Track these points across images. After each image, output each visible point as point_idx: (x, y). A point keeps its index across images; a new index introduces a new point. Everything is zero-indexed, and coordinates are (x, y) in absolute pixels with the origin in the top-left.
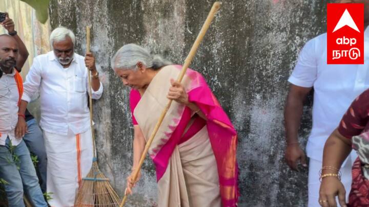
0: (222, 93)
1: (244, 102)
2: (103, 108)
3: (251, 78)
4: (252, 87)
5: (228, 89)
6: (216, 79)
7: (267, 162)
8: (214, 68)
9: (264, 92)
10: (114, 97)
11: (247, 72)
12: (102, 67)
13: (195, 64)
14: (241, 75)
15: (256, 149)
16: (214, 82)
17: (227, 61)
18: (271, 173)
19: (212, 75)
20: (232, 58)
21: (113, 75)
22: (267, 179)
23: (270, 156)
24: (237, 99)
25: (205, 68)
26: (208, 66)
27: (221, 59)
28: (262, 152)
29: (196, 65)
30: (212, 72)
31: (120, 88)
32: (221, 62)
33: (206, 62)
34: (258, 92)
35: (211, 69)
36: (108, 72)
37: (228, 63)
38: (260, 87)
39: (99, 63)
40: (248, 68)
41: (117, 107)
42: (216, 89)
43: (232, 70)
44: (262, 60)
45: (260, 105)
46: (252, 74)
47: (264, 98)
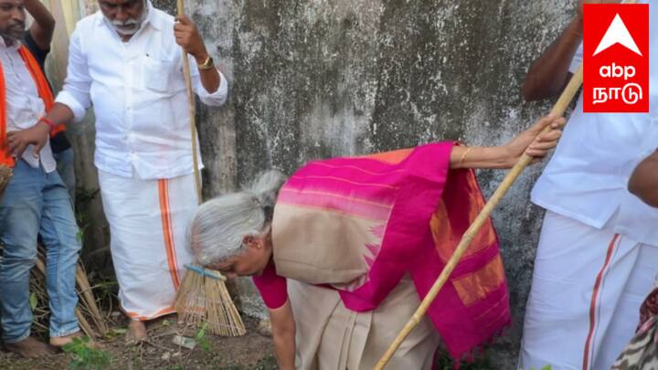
0: (447, 105)
1: (487, 124)
2: (220, 129)
3: (504, 79)
4: (504, 95)
5: (461, 97)
6: (438, 77)
7: (518, 231)
8: (436, 57)
9: (524, 106)
10: (242, 107)
11: (496, 66)
12: (219, 48)
13: (401, 46)
14: (486, 71)
15: (501, 209)
16: (435, 84)
17: (462, 44)
18: (523, 251)
19: (432, 71)
20: (471, 39)
21: (242, 64)
22: (515, 260)
23: (524, 221)
24: (475, 117)
25: (419, 56)
26: (426, 53)
27: (451, 40)
28: (511, 215)
29: (404, 49)
30: (432, 65)
31: (255, 90)
32: (451, 46)
33: (422, 44)
34: (514, 105)
35: (431, 59)
36: (232, 59)
37: (463, 48)
38: (517, 96)
39: (213, 40)
40: (499, 59)
41: (249, 128)
42: (437, 98)
43: (468, 62)
44: (526, 45)
45: (514, 130)
46: (505, 70)
47: (523, 115)
